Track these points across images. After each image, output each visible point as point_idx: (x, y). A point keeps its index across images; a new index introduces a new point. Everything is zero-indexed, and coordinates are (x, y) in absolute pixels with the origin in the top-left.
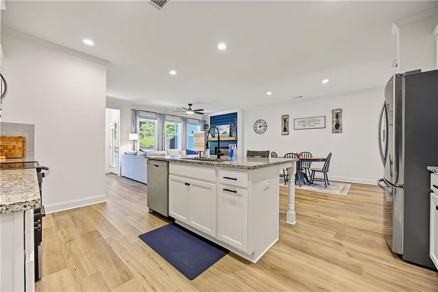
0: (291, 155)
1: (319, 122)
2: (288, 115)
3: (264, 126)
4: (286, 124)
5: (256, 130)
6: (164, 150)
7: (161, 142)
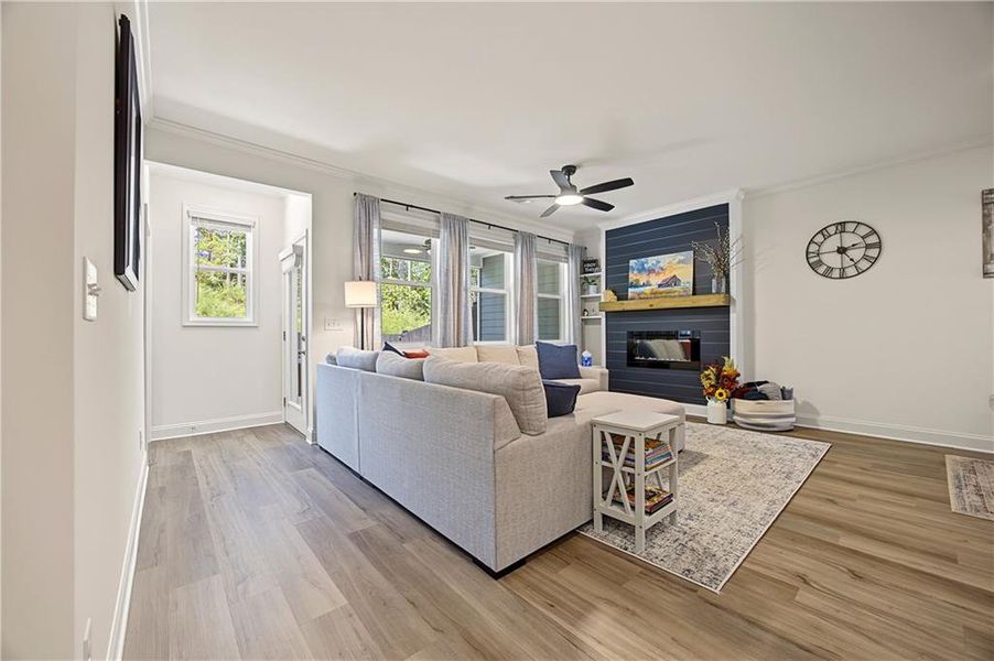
3: (868, 247)
5: (820, 263)
6: (466, 344)
7: (456, 317)
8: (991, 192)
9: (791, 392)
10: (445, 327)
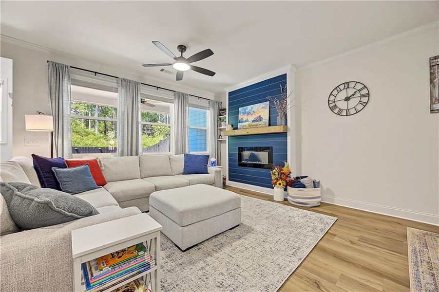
3: (362, 96)
5: (336, 106)
6: (137, 154)
7: (130, 138)
8: (435, 58)
9: (319, 183)
10: (123, 144)
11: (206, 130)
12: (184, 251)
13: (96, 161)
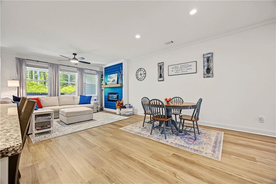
0: (155, 101)
1: (191, 67)
2: (163, 63)
3: (144, 74)
4: (162, 70)
5: (138, 77)
6: (58, 96)
7: (54, 89)
9: (132, 106)
10: (51, 92)
11: (95, 85)
12: (67, 125)
13: (38, 98)
